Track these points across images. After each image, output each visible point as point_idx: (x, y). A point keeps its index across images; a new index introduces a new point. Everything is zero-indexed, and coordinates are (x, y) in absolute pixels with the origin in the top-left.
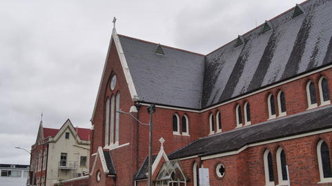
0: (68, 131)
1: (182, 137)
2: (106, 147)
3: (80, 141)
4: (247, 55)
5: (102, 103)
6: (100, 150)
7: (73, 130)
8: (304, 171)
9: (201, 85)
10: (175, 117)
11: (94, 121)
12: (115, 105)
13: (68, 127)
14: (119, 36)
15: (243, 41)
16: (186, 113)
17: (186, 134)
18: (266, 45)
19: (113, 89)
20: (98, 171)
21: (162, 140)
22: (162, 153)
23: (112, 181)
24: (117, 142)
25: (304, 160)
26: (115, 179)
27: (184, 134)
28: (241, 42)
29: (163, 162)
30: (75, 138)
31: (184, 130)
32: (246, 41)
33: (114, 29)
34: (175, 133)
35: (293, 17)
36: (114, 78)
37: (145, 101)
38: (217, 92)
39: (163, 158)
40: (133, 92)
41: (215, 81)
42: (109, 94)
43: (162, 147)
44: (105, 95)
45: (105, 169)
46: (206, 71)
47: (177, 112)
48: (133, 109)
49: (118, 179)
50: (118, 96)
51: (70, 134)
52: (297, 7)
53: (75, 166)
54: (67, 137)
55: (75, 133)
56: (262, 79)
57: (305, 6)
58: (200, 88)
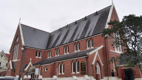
0: (2, 54)
1: (39, 58)
2: (13, 61)
3: (6, 58)
4: (61, 34)
5: (13, 46)
6: (10, 61)
7: (4, 54)
8: (68, 70)
9: (47, 42)
10: (37, 52)
11: (10, 52)
12: (17, 47)
13: (3, 53)
14: (21, 24)
15: (61, 29)
16: (41, 51)
17: (40, 57)
18: (67, 32)
19: (17, 41)
20: (9, 68)
21: (31, 59)
22: (30, 63)
23: (13, 72)
24: (17, 59)
25: (68, 67)
26: (14, 71)
27: (39, 57)
28: (60, 30)
29: (30, 66)
30: (5, 57)
31: (39, 56)
32: (62, 30)
33: (20, 22)
34: (36, 57)
35: (75, 24)
36: (18, 38)
37: (27, 46)
38: (51, 45)
39: (30, 65)
40: (23, 43)
41: (51, 41)
42: (16, 43)
43: (31, 61)
44: (15, 43)
45: (11, 68)
46: (49, 38)
47: (38, 50)
48: (23, 49)
49: (16, 71)
50: (19, 44)
51: (3, 56)
52: (76, 21)
53: (4, 66)
54: (2, 56)
55: (5, 55)
56: (64, 42)
57: (78, 21)
58: (46, 43)
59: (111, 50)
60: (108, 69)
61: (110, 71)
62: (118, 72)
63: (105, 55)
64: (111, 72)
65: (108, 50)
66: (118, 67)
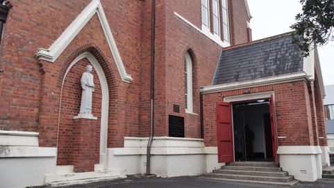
59: (175, 13)
60: (152, 96)
61: (164, 108)
62: (206, 119)
63: (150, 32)
64: (170, 111)
65: (162, 7)
66: (208, 94)
